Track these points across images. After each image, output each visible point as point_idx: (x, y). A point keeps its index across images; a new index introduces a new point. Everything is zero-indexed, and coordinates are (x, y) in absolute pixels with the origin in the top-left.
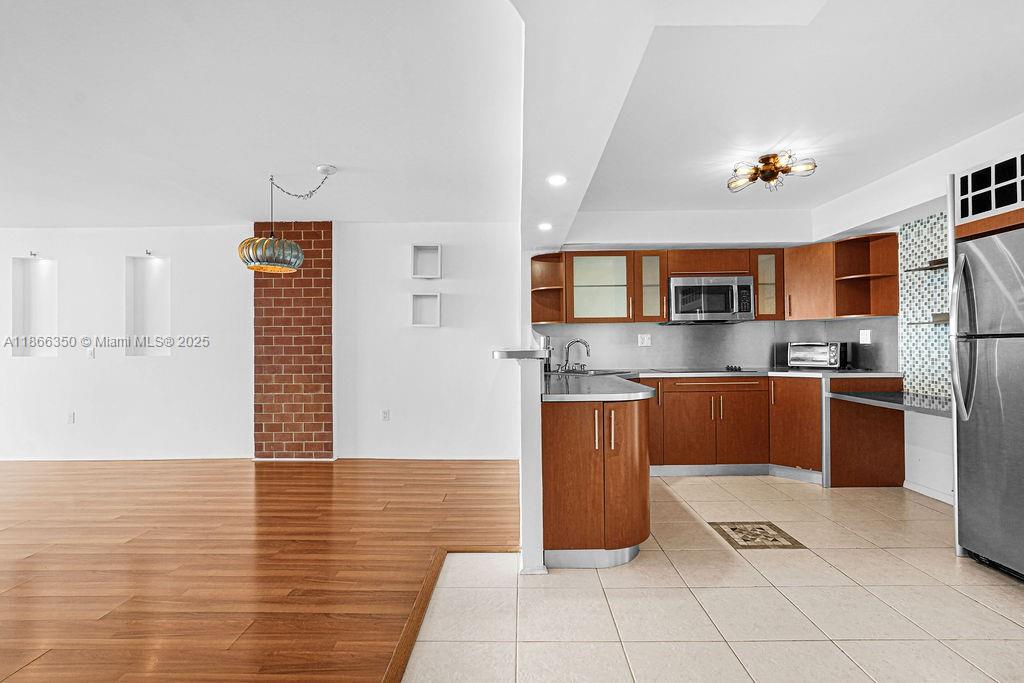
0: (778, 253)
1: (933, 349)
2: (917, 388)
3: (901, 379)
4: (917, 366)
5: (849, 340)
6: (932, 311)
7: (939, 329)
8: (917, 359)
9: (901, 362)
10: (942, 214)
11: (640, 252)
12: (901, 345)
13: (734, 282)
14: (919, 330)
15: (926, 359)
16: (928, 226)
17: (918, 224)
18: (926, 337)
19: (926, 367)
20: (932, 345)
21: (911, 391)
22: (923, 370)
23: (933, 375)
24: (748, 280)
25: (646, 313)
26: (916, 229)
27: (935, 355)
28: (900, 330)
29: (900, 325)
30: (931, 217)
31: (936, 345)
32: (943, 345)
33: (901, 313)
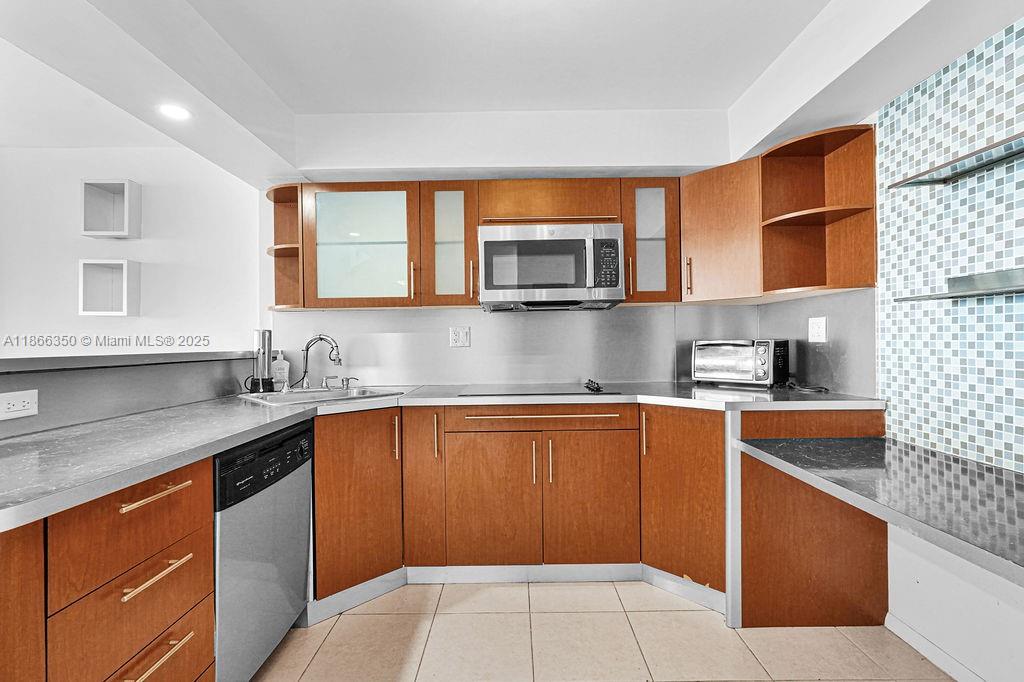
0: (671, 185)
1: (947, 353)
2: (913, 433)
3: (882, 412)
4: (913, 389)
5: (792, 336)
6: (948, 271)
7: (962, 310)
8: (913, 374)
9: (881, 378)
10: (971, 54)
11: (429, 183)
12: (880, 344)
13: (588, 233)
14: (919, 314)
15: (934, 375)
16: (939, 91)
17: (917, 96)
18: (933, 329)
19: (933, 391)
20: (947, 345)
21: (901, 438)
22: (926, 398)
23: (948, 409)
24: (614, 232)
25: (440, 290)
26: (911, 108)
27: (954, 367)
28: (880, 316)
29: (879, 307)
30: (946, 70)
31: (956, 345)
32: (972, 345)
33: (881, 283)
